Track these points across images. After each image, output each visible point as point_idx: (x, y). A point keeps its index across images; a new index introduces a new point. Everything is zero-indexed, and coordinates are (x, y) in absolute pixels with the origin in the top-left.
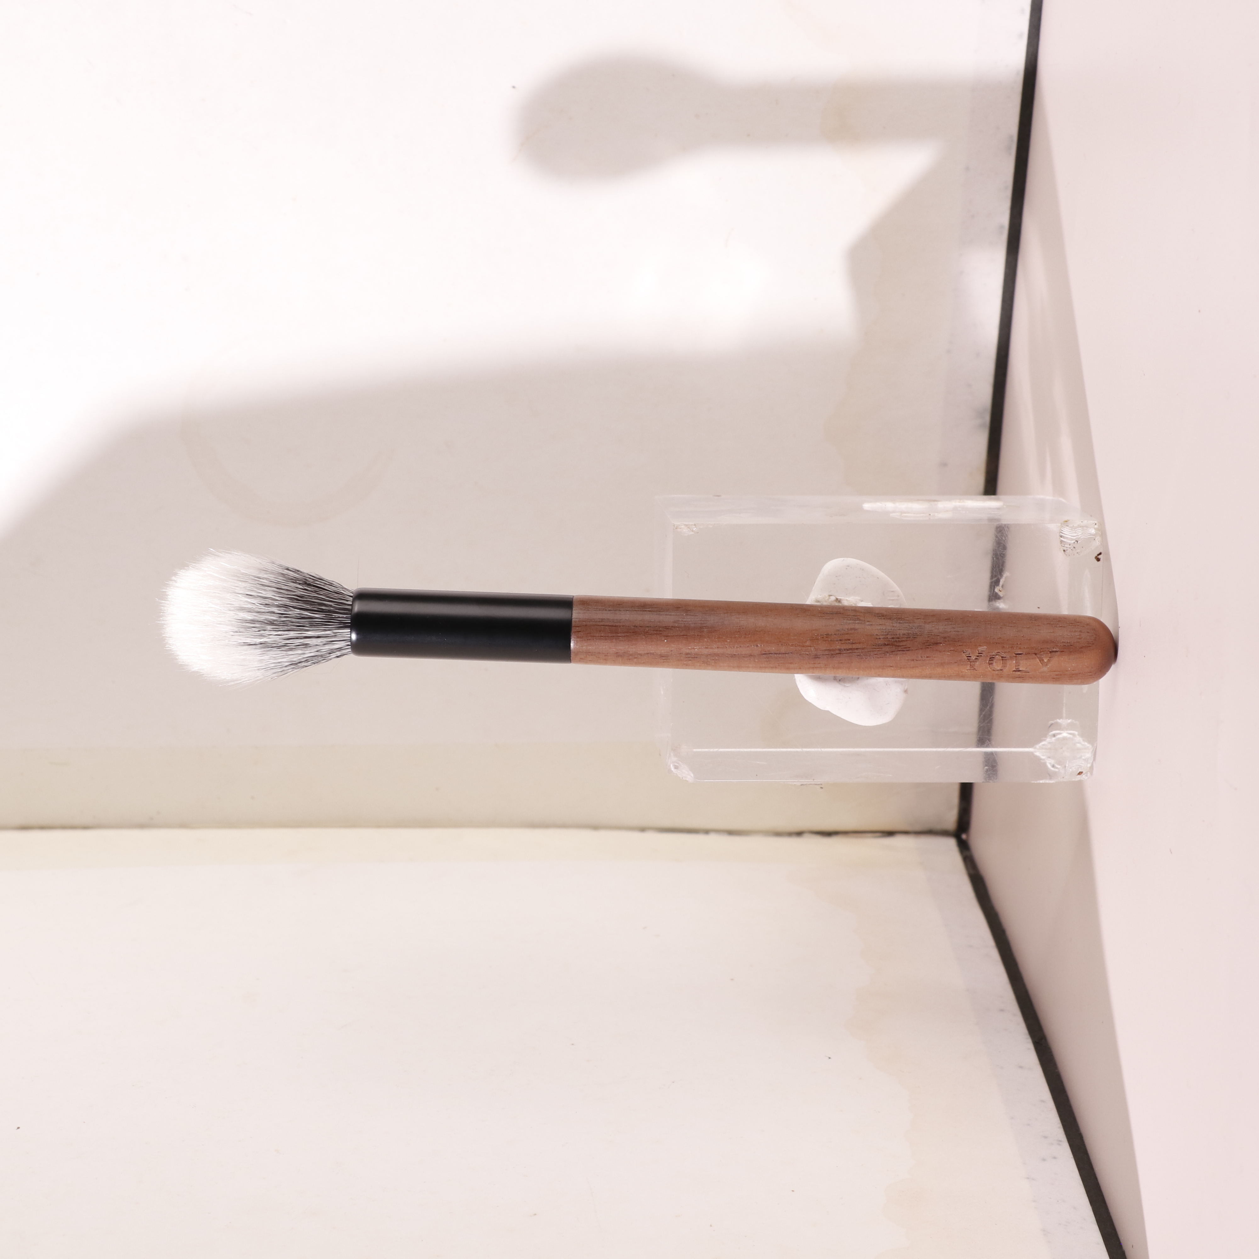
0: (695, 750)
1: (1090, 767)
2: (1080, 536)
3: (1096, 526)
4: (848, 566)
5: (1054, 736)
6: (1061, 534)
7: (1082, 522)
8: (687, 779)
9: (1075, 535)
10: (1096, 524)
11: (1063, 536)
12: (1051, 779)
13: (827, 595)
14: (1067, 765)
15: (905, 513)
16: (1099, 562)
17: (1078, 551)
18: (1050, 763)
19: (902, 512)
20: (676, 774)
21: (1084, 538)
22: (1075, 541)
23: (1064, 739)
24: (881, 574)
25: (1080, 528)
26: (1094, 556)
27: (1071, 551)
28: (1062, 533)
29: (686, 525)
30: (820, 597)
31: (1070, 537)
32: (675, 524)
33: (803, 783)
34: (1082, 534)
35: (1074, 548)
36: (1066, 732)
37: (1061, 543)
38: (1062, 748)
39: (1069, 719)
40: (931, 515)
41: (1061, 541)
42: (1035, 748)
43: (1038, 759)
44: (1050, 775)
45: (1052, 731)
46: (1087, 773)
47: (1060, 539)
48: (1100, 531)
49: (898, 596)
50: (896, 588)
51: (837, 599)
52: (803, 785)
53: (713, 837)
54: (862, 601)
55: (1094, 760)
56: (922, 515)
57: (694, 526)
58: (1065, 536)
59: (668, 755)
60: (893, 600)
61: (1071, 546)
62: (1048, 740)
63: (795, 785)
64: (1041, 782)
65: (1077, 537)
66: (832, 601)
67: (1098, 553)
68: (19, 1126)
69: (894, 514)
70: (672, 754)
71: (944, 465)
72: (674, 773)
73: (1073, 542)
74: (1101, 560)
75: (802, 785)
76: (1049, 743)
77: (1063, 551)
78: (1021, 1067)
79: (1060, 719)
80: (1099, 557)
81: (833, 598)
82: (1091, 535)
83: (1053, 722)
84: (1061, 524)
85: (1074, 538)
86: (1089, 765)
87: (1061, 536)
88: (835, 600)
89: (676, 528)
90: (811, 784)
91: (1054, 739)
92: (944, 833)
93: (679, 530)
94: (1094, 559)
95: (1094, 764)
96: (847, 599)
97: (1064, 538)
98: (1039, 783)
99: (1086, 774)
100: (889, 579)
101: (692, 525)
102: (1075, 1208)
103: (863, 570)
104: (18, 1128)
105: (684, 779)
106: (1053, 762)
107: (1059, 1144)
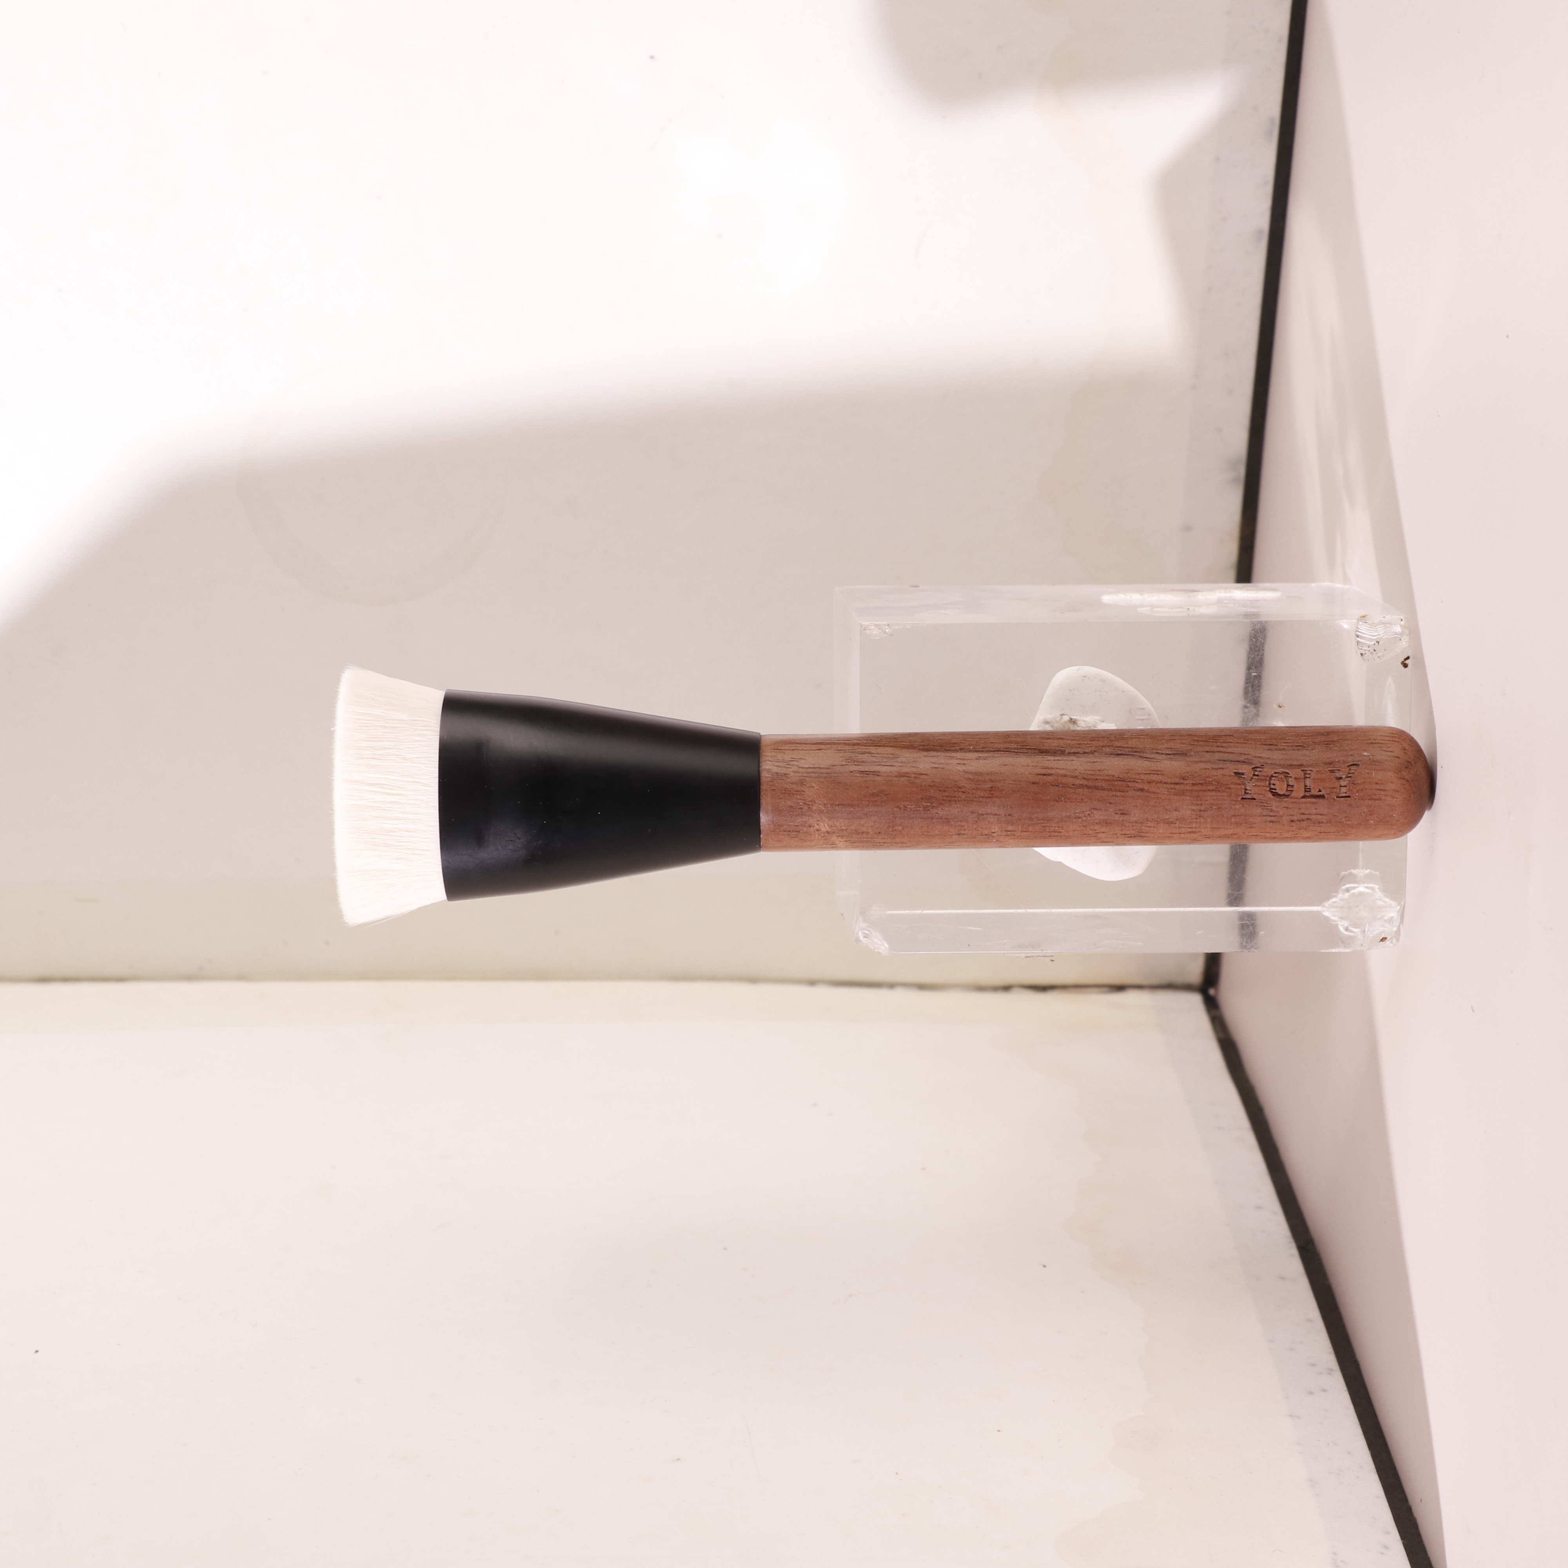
0: (889, 912)
1: (1396, 931)
2: (1381, 636)
3: (1402, 623)
4: (1085, 677)
5: (1348, 890)
6: (1358, 633)
7: (1384, 617)
8: (880, 951)
9: (1376, 634)
10: (1402, 620)
11: (1361, 636)
12: (1345, 947)
13: (1058, 715)
14: (1367, 929)
15: (1157, 608)
16: (1406, 669)
17: (1380, 654)
18: (1343, 926)
19: (1152, 606)
20: (866, 944)
21: (1387, 638)
22: (1375, 642)
23: (1361, 894)
24: (1127, 686)
25: (1382, 626)
26: (1401, 661)
27: (1371, 654)
28: (1358, 631)
29: (877, 626)
30: (1049, 717)
31: (1369, 637)
32: (863, 623)
33: (1029, 955)
34: (1384, 633)
35: (1375, 650)
36: (1362, 885)
37: (1358, 645)
38: (1357, 906)
39: (1367, 869)
40: (1190, 609)
41: (1358, 642)
42: (1324, 906)
43: (1327, 919)
44: (1344, 941)
45: (1344, 885)
46: (1391, 939)
47: (1356, 639)
48: (1407, 629)
49: (1149, 715)
50: (1147, 704)
51: (1071, 719)
52: (1029, 957)
53: (899, 994)
54: (1103, 722)
55: (1402, 921)
56: (1179, 610)
57: (887, 627)
58: (1363, 635)
59: (855, 920)
60: (1143, 720)
61: (1370, 648)
62: (1340, 896)
63: (1018, 957)
64: (1333, 951)
65: (1378, 636)
66: (1065, 722)
67: (1406, 657)
68: (37, 1349)
69: (1142, 609)
70: (860, 919)
71: (1188, 528)
72: (863, 943)
73: (1373, 643)
74: (1409, 666)
75: (1027, 957)
76: (1342, 900)
77: (1360, 655)
78: (1282, 1278)
79: (1354, 869)
80: (1407, 662)
81: (1066, 718)
82: (1396, 634)
83: (1346, 873)
84: (1358, 620)
85: (1375, 638)
86: (1395, 929)
87: (1358, 636)
88: (1069, 721)
89: (864, 630)
90: (1039, 956)
91: (1347, 894)
92: (1187, 987)
93: (868, 632)
94: (1400, 664)
95: (1402, 928)
96: (1084, 719)
97: (1361, 638)
98: (1330, 952)
99: (1390, 941)
100: (1137, 693)
101: (885, 625)
102: (1349, 1453)
103: (1104, 681)
104: (37, 1351)
105: (876, 950)
106: (1346, 924)
107: (1330, 1374)
